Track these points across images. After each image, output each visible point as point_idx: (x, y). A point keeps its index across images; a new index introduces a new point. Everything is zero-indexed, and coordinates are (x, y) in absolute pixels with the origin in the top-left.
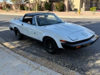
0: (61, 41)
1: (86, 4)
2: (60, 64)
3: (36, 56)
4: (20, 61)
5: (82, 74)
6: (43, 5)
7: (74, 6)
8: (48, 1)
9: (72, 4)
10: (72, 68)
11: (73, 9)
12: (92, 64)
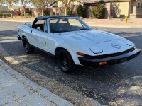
0: (78, 53)
1: (138, 8)
2: (73, 88)
3: (43, 76)
4: (16, 81)
5: (102, 104)
6: (75, 10)
7: (120, 11)
8: (82, 5)
9: (117, 8)
10: (90, 94)
11: (118, 16)
12: (123, 91)
